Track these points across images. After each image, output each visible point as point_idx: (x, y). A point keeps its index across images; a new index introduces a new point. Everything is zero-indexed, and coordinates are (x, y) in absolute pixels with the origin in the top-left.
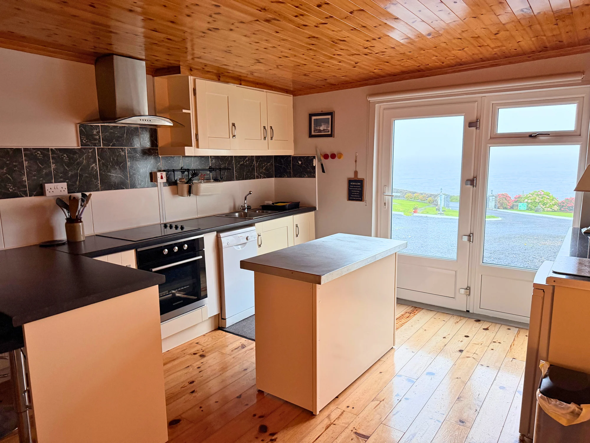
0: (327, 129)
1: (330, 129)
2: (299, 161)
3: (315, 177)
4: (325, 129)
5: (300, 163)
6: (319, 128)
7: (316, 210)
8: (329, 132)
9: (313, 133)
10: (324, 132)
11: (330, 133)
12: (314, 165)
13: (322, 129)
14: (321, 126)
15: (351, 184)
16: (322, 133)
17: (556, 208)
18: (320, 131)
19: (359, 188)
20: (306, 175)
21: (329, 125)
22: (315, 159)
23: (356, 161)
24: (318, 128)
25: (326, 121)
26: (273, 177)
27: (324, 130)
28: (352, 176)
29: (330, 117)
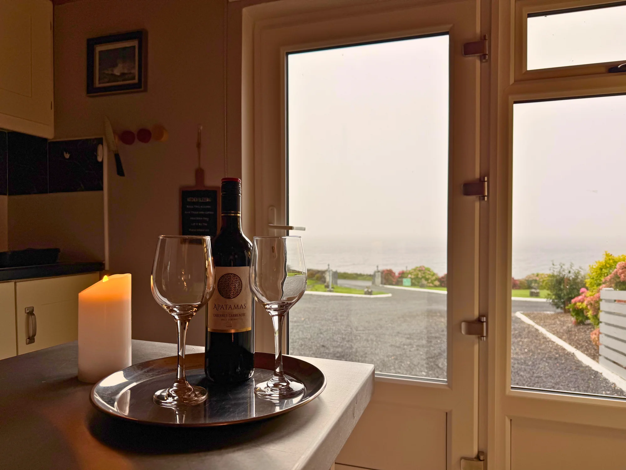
0: (130, 73)
1: (136, 71)
2: (65, 153)
3: (101, 189)
4: (126, 71)
5: (67, 156)
6: (113, 71)
7: (104, 269)
8: (134, 79)
9: (97, 84)
10: (123, 80)
11: (136, 81)
12: (100, 159)
13: (118, 74)
14: (115, 65)
15: (189, 200)
16: (118, 81)
17: (437, 283)
18: (114, 78)
19: (208, 210)
20: (82, 185)
21: (135, 64)
22: (102, 144)
23: (199, 145)
24: (110, 72)
25: (126, 54)
26: (5, 194)
27: (123, 74)
28: (190, 181)
29: (135, 43)
